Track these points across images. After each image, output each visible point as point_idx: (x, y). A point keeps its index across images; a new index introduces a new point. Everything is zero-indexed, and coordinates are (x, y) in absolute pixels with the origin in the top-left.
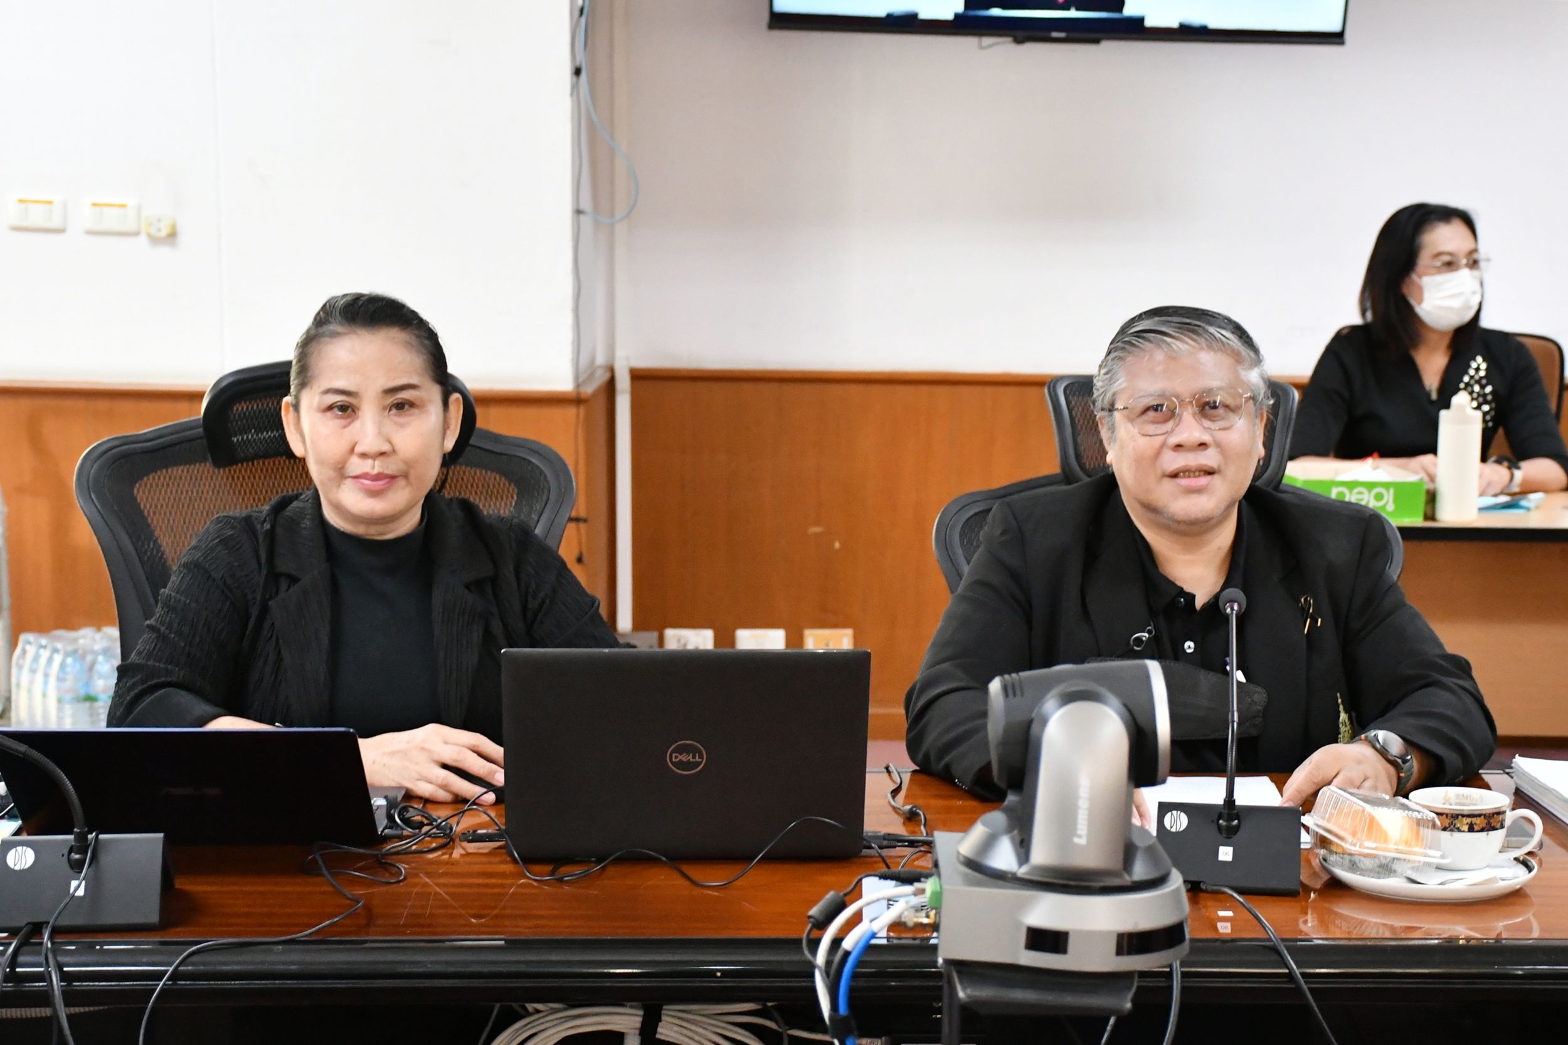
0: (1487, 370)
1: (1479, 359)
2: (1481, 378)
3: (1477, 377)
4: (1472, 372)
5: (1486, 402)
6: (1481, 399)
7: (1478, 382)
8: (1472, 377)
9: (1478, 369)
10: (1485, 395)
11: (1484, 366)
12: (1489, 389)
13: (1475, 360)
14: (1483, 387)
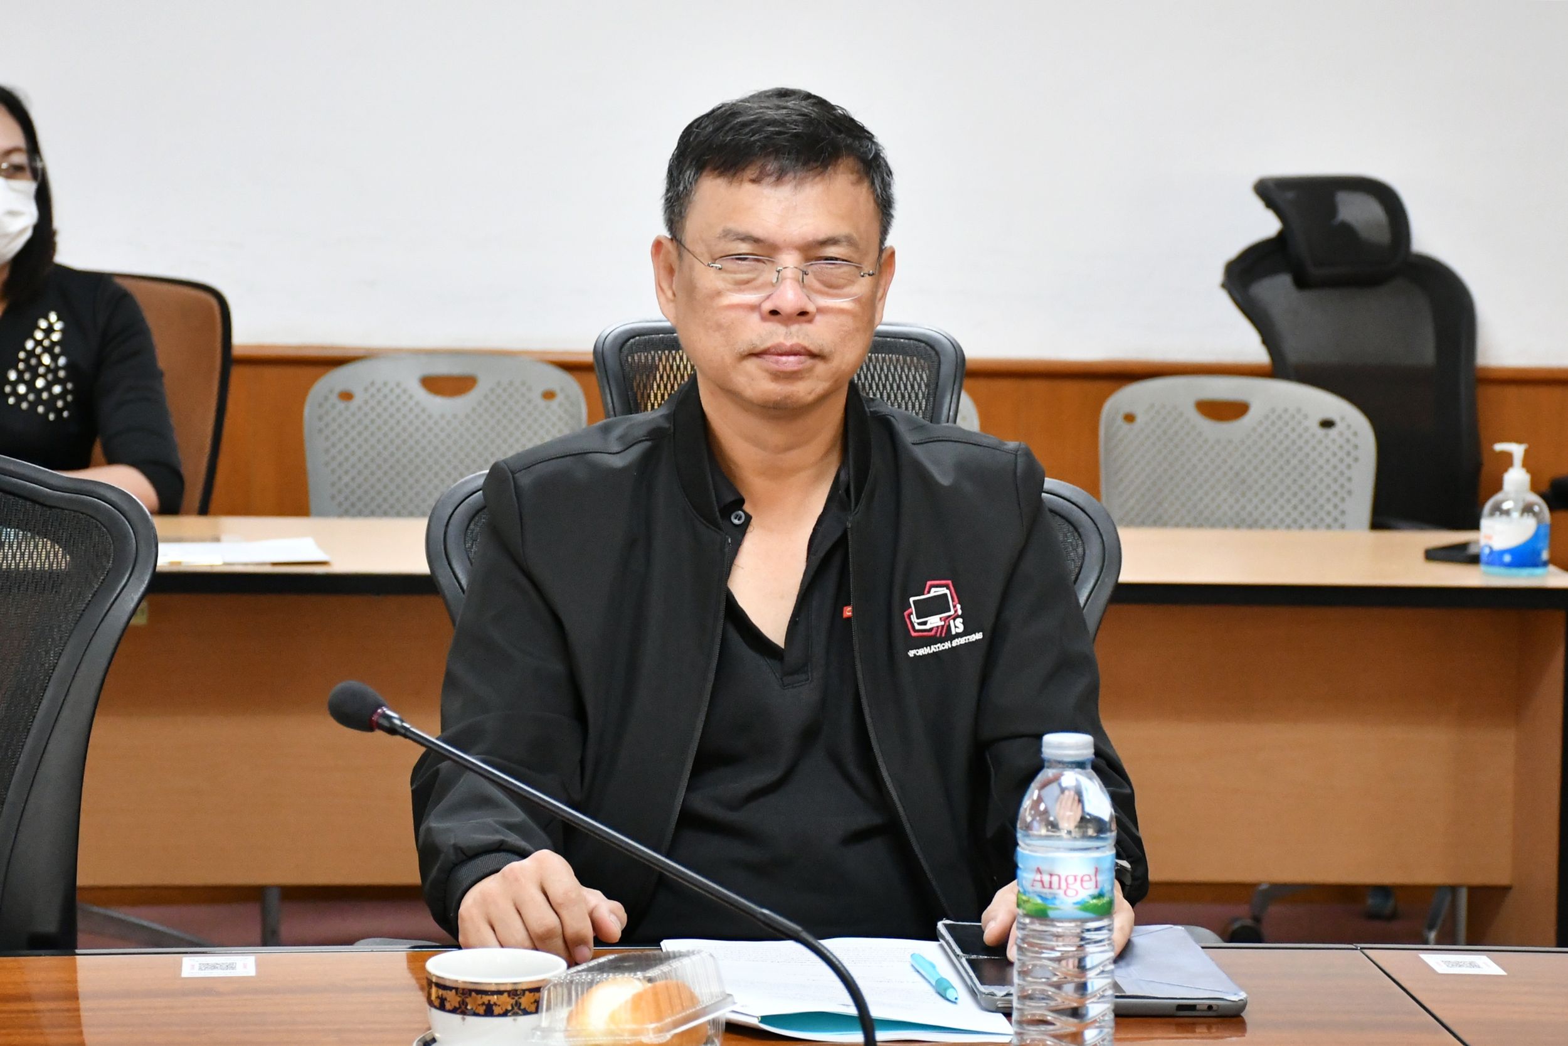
0: (63, 331)
1: (53, 317)
2: (54, 344)
3: (46, 343)
4: (39, 335)
5: (57, 381)
6: (50, 377)
7: (49, 350)
8: (38, 343)
9: (49, 331)
10: (57, 368)
11: (58, 326)
12: (62, 361)
13: (46, 318)
14: (55, 358)
